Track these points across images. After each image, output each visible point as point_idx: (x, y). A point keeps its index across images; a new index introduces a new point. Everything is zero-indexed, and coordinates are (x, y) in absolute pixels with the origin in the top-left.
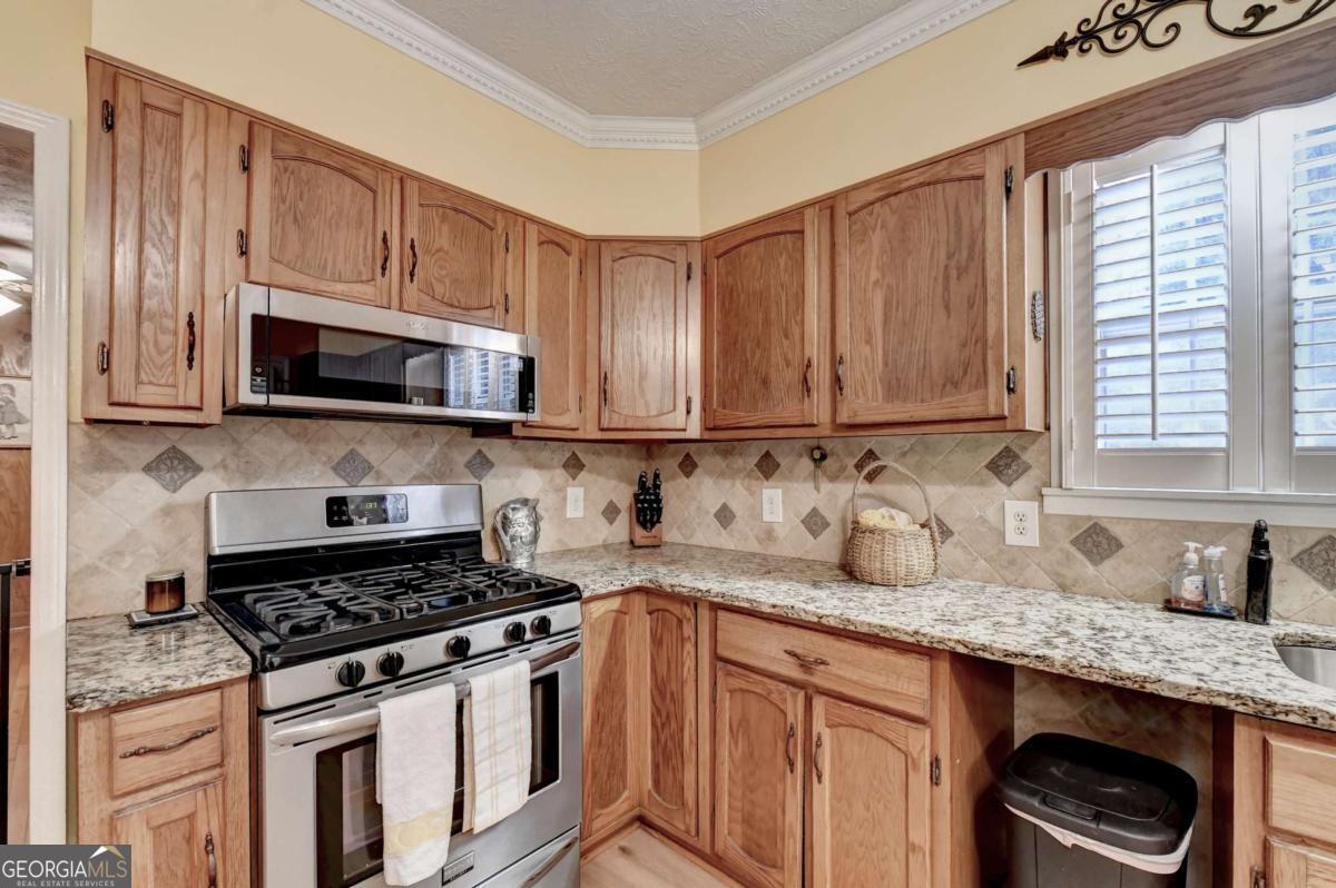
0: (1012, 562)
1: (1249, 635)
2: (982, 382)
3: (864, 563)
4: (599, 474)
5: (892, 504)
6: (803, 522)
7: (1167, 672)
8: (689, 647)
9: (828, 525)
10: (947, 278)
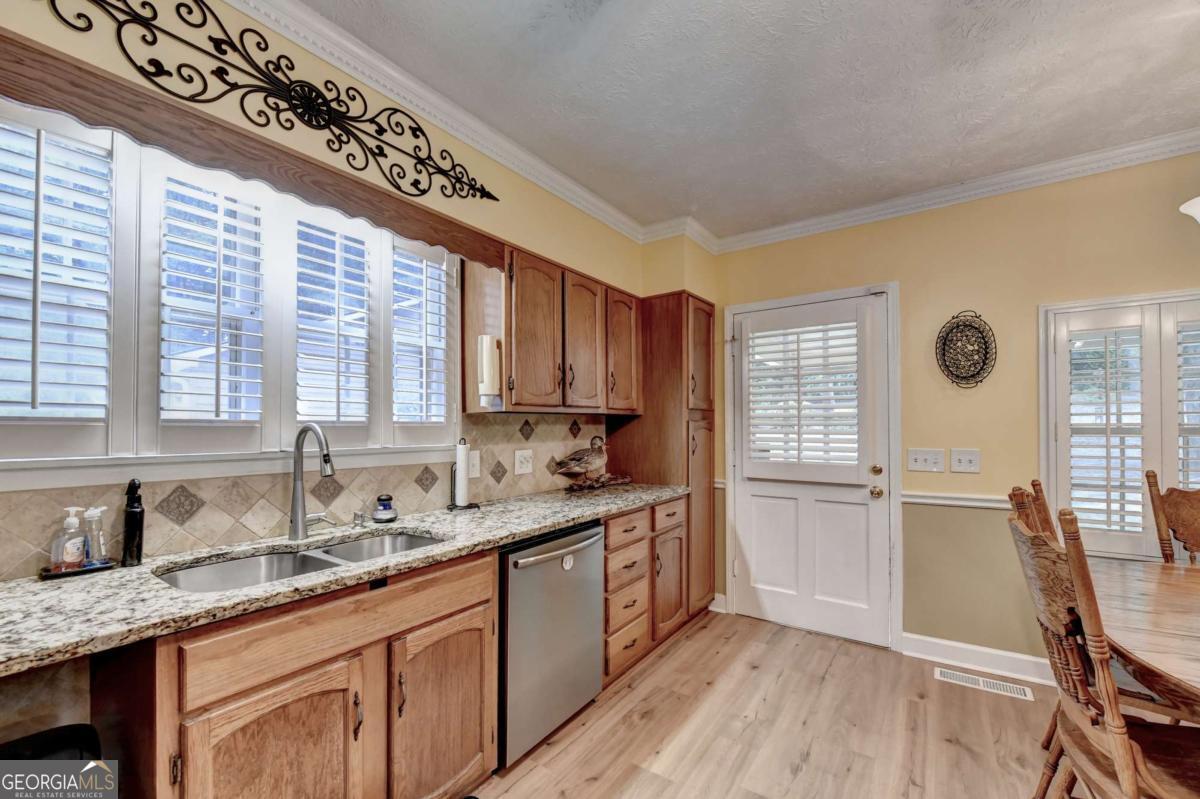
1: (135, 576)
7: (96, 629)
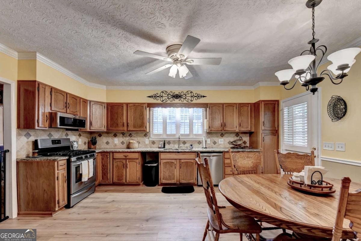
0: (146, 146)
2: (143, 127)
3: (131, 146)
4: (84, 137)
5: (133, 140)
6: (121, 143)
8: (109, 159)
9: (124, 143)
10: (140, 116)
